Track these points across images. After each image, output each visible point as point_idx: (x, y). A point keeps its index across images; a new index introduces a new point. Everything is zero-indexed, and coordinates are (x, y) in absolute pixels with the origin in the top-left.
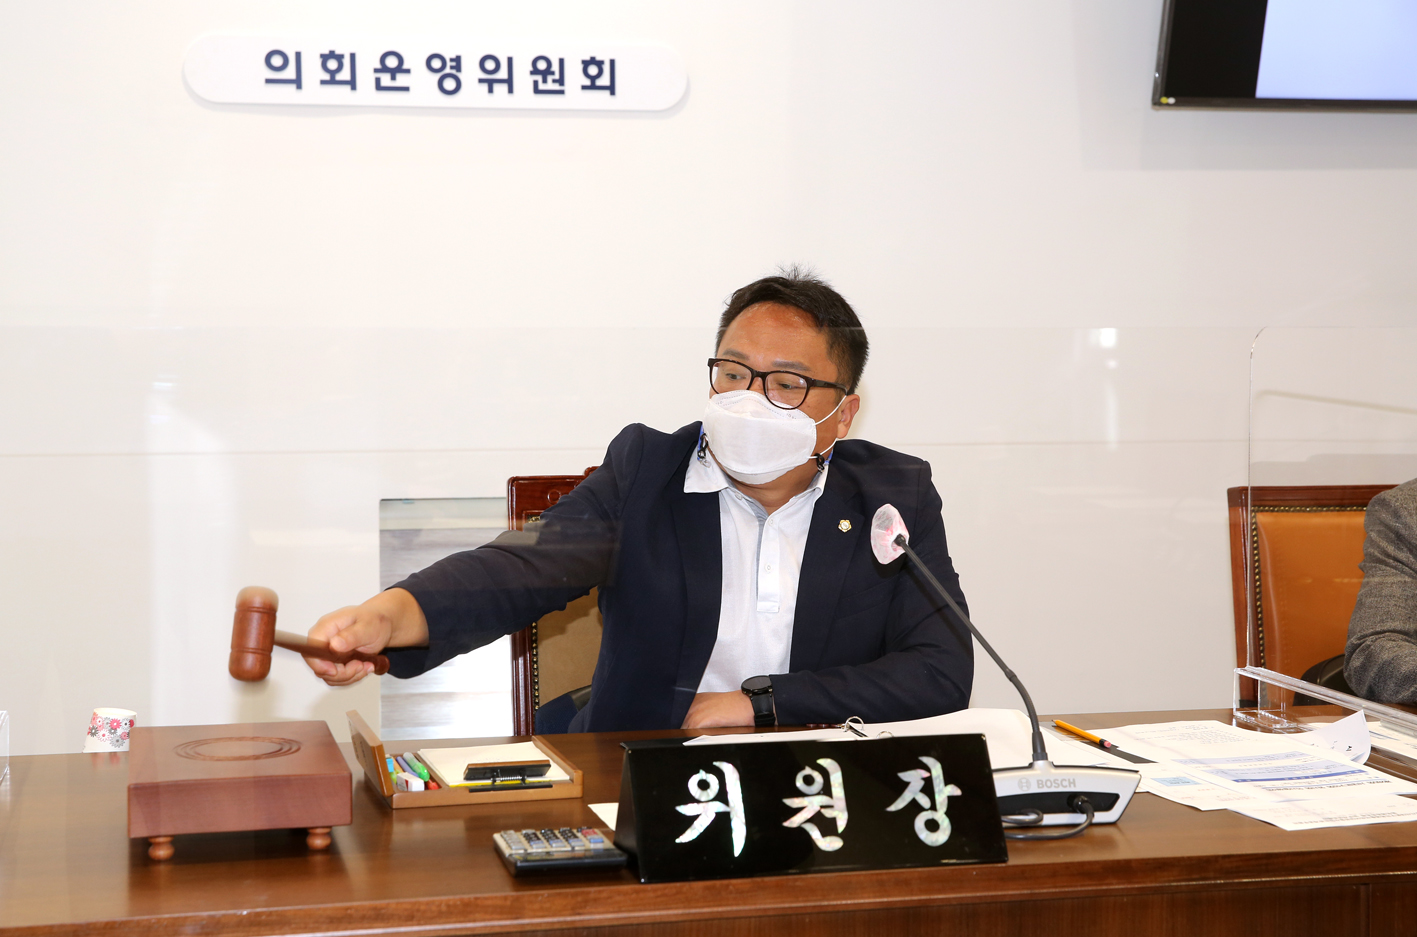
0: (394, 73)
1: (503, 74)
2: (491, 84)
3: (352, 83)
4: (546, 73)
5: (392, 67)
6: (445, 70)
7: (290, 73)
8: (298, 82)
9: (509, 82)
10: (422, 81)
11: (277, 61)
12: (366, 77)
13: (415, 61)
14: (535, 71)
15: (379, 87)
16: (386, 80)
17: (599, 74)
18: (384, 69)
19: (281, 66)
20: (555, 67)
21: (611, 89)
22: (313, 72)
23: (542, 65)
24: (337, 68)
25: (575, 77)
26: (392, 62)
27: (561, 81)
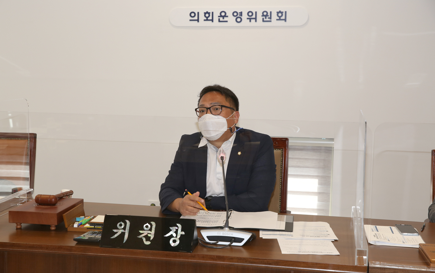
0: (223, 17)
1: (254, 16)
2: (250, 19)
3: (212, 20)
4: (266, 16)
5: (223, 16)
6: (238, 16)
7: (196, 18)
8: (198, 20)
9: (256, 19)
10: (231, 19)
11: (193, 15)
12: (216, 18)
13: (229, 14)
14: (263, 15)
15: (219, 21)
16: (221, 19)
17: (282, 16)
18: (221, 16)
19: (194, 16)
20: (269, 14)
21: (285, 20)
22: (202, 17)
23: (265, 14)
24: (208, 16)
25: (274, 17)
26: (223, 14)
27: (270, 18)
